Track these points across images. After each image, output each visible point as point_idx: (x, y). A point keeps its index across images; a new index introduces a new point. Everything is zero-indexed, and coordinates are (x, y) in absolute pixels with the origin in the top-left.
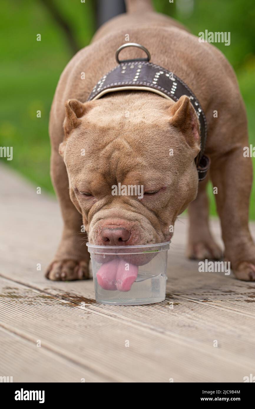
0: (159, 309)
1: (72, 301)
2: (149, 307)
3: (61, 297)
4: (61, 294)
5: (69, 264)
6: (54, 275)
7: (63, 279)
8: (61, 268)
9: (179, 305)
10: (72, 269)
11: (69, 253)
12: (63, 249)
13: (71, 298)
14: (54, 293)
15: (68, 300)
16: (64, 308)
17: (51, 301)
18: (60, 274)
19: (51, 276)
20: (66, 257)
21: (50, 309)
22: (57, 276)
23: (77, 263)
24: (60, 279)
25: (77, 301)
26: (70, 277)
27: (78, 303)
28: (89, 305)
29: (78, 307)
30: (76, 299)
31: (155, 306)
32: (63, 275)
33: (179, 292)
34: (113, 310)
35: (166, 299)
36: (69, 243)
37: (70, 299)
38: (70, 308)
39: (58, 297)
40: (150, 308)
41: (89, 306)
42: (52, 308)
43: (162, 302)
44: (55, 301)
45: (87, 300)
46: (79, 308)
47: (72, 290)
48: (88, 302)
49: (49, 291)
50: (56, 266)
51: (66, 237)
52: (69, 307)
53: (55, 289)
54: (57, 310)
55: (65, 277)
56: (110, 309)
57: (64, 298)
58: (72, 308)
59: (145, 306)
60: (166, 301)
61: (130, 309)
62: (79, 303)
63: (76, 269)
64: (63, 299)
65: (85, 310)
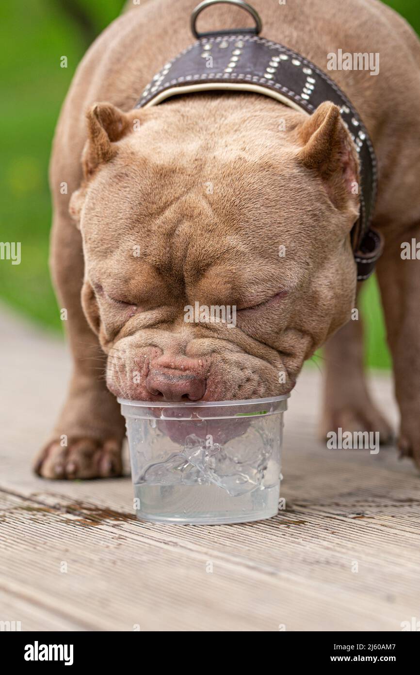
0: (264, 531)
1: (86, 516)
2: (244, 528)
3: (64, 510)
4: (65, 503)
5: (83, 446)
6: (53, 469)
7: (71, 476)
8: (66, 453)
9: (305, 525)
10: (88, 456)
11: (82, 423)
12: (72, 417)
13: (85, 511)
14: (51, 501)
15: (79, 515)
16: (71, 529)
17: (44, 515)
18: (64, 466)
19: (46, 471)
20: (76, 432)
21: (41, 530)
22: (59, 470)
23: (99, 444)
24: (63, 477)
25: (97, 517)
26: (84, 473)
27: (98, 519)
28: (122, 524)
29: (100, 527)
30: (94, 513)
31: (258, 527)
32: (70, 468)
33: (305, 500)
34: (170, 532)
35: (279, 514)
36: (83, 404)
37: (82, 513)
38: (83, 529)
39: (59, 509)
40: (246, 529)
41: (122, 526)
42: (46, 529)
43: (272, 518)
44: (52, 517)
45: (118, 515)
46: (100, 529)
47: (87, 497)
48: (121, 519)
49: (41, 498)
50: (56, 452)
51: (78, 392)
52: (81, 527)
53: (53, 495)
54: (55, 532)
55: (75, 472)
56: (165, 530)
57: (70, 510)
58: (86, 529)
59: (235, 526)
60: (279, 516)
61: (206, 531)
62: (101, 520)
63: (96, 457)
64: (68, 512)
65: (114, 533)
